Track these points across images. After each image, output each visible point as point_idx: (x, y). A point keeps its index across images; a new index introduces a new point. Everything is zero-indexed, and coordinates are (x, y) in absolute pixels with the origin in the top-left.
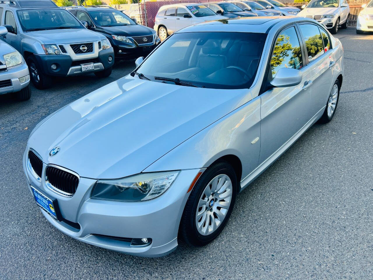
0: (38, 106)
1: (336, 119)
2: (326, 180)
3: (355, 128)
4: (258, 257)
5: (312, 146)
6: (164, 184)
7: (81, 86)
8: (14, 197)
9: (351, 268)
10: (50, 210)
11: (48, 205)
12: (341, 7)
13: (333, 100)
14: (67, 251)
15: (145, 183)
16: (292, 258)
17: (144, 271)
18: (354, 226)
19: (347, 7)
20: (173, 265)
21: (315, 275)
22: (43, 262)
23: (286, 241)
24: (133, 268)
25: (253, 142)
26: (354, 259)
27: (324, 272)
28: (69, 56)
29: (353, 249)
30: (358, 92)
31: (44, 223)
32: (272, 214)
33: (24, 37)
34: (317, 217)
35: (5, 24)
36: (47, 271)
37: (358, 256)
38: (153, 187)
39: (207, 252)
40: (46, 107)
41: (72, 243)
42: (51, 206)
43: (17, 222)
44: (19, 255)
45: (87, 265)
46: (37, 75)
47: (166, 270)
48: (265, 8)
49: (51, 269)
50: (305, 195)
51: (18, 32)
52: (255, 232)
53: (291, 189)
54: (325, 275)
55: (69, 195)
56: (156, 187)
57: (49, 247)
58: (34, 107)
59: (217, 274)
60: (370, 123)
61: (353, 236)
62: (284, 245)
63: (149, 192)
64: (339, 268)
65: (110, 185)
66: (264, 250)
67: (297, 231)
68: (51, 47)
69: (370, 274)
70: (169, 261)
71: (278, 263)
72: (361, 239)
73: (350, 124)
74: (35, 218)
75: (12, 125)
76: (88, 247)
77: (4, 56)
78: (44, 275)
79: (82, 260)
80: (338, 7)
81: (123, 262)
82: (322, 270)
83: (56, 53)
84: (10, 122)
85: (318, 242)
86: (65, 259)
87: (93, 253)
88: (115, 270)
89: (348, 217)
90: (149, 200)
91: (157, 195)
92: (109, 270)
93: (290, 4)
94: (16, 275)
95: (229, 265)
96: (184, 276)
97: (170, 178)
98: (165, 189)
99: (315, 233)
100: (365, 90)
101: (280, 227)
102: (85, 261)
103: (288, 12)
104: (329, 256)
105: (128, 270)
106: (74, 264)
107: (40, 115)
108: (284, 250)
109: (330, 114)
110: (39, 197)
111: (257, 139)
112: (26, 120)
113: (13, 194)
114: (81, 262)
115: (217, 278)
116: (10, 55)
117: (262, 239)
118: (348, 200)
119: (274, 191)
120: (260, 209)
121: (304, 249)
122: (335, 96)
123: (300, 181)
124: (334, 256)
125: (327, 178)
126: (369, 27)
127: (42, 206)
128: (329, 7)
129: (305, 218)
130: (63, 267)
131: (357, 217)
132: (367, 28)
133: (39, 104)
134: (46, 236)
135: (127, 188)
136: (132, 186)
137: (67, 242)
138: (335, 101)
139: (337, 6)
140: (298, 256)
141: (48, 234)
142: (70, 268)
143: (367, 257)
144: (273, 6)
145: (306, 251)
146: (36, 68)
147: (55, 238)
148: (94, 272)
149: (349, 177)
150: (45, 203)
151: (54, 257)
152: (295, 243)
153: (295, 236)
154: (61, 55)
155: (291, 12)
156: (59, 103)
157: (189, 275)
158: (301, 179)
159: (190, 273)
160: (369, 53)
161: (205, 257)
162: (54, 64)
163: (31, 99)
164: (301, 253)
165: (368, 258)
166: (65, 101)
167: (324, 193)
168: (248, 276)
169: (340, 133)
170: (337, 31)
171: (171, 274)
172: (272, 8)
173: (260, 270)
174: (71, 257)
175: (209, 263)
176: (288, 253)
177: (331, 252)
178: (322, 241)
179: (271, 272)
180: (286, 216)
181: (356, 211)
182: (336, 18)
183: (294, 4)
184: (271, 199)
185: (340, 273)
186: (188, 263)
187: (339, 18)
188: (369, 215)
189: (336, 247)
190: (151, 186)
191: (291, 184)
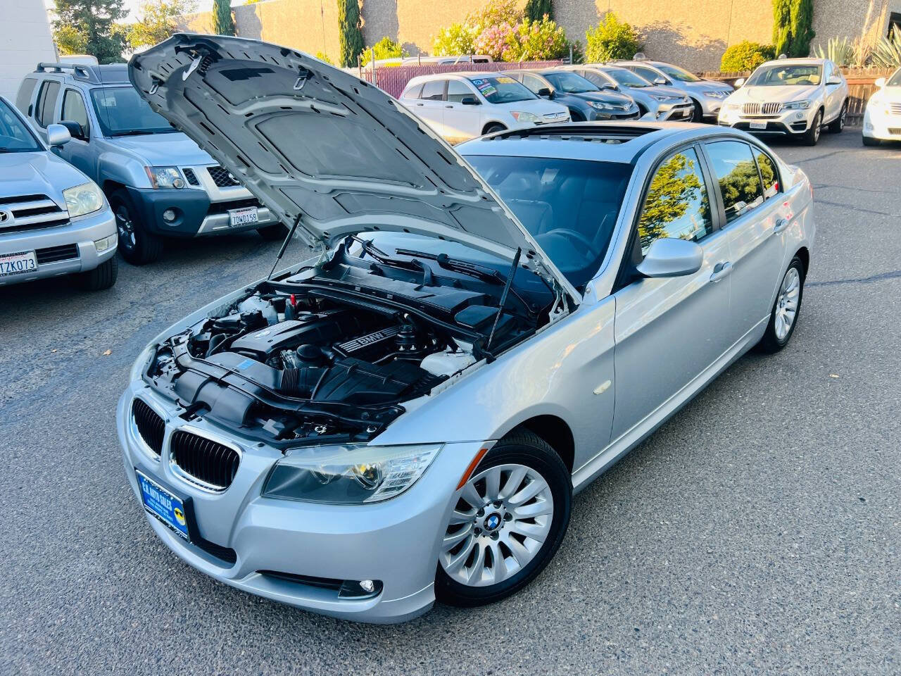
0: (131, 303)
1: (796, 343)
2: (763, 476)
3: (838, 364)
4: (605, 633)
5: (738, 403)
6: (410, 470)
7: (229, 259)
8: (87, 501)
9: (800, 658)
10: (175, 522)
11: (171, 510)
12: (827, 84)
13: (789, 301)
14: (204, 614)
15: (371, 468)
16: (676, 636)
17: (366, 655)
18: (813, 573)
19: (841, 85)
20: (427, 645)
21: (723, 670)
22: (154, 635)
23: (667, 602)
24: (342, 649)
25: (598, 390)
26: (808, 640)
27: (742, 665)
28: (204, 193)
29: (807, 620)
30: (853, 284)
31: (153, 555)
32: (640, 546)
33: (105, 149)
34: (737, 553)
35: (62, 119)
36: (162, 652)
37: (817, 634)
38: (388, 476)
39: (499, 620)
40: (149, 304)
41: (214, 596)
42: (177, 513)
43: (95, 552)
44: (103, 619)
45: (247, 642)
46: (130, 233)
47: (412, 654)
48: (651, 84)
49: (172, 648)
50: (714, 507)
51: (92, 135)
52: (601, 583)
53: (686, 495)
54: (744, 671)
55: (216, 490)
56: (394, 477)
57: (167, 605)
58: (123, 304)
59: (519, 664)
60: (873, 355)
61: (809, 594)
62: (661, 609)
63: (379, 485)
64: (773, 658)
65: (302, 470)
66: (619, 619)
67: (692, 582)
68: (165, 173)
69: (839, 672)
70: (419, 636)
71: (647, 645)
72: (828, 600)
73: (827, 356)
74: (135, 545)
75: (75, 344)
76: (249, 606)
77: (65, 193)
78: (158, 661)
79: (236, 632)
80: (819, 84)
81: (322, 637)
82: (739, 661)
83: (176, 185)
84: (70, 338)
85: (735, 605)
86: (201, 629)
87: (259, 618)
88: (305, 652)
89: (804, 556)
90: (381, 501)
91: (396, 493)
92: (293, 651)
93: (708, 75)
94: (98, 658)
95: (545, 648)
96: (449, 666)
97: (423, 459)
98: (412, 481)
99: (730, 586)
100: (868, 280)
101: (656, 572)
102: (242, 633)
103: (705, 93)
104: (756, 632)
105: (332, 652)
106: (220, 638)
107: (137, 321)
108: (660, 620)
109: (781, 331)
110: (153, 493)
111: (607, 384)
112: (106, 335)
113: (85, 495)
114: (235, 635)
115: (517, 673)
116: (78, 190)
117: (617, 597)
118: (806, 520)
119: (649, 498)
120: (615, 535)
121: (703, 618)
122: (793, 293)
123: (706, 479)
124: (766, 634)
125: (766, 472)
126: (891, 131)
127: (157, 514)
128: (798, 84)
129: (710, 555)
130: (197, 644)
131: (822, 555)
132: (888, 133)
133: (134, 297)
134: (159, 582)
135: (335, 476)
136: (344, 474)
137: (203, 594)
138: (793, 304)
139: (818, 81)
140: (691, 631)
141: (164, 577)
142: (211, 646)
143: (837, 637)
144: (669, 79)
145: (708, 622)
146: (130, 217)
147: (178, 585)
148: (262, 656)
149: (814, 472)
150: (165, 506)
151: (178, 624)
152: (687, 605)
153: (687, 592)
154: (186, 191)
155: (711, 93)
156: (178, 295)
157: (460, 665)
158: (709, 473)
159: (461, 662)
160: (886, 192)
161: (494, 631)
162: (170, 209)
163: (115, 286)
164: (696, 626)
165: (838, 640)
166: (192, 292)
167: (756, 503)
168: (584, 669)
169: (803, 374)
170: (816, 139)
171: (422, 663)
172: (667, 83)
173: (608, 657)
174: (213, 624)
175: (503, 642)
176: (670, 627)
177: (761, 625)
178: (742, 602)
179: (632, 662)
180: (671, 550)
181: (822, 544)
182: (814, 108)
183: (720, 75)
184: (640, 515)
185: (775, 669)
186: (459, 642)
187: (822, 109)
188: (850, 553)
189: (771, 617)
190: (384, 473)
191: (686, 484)
